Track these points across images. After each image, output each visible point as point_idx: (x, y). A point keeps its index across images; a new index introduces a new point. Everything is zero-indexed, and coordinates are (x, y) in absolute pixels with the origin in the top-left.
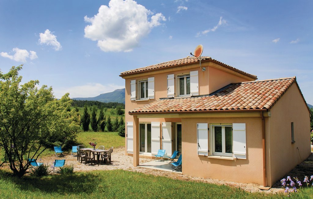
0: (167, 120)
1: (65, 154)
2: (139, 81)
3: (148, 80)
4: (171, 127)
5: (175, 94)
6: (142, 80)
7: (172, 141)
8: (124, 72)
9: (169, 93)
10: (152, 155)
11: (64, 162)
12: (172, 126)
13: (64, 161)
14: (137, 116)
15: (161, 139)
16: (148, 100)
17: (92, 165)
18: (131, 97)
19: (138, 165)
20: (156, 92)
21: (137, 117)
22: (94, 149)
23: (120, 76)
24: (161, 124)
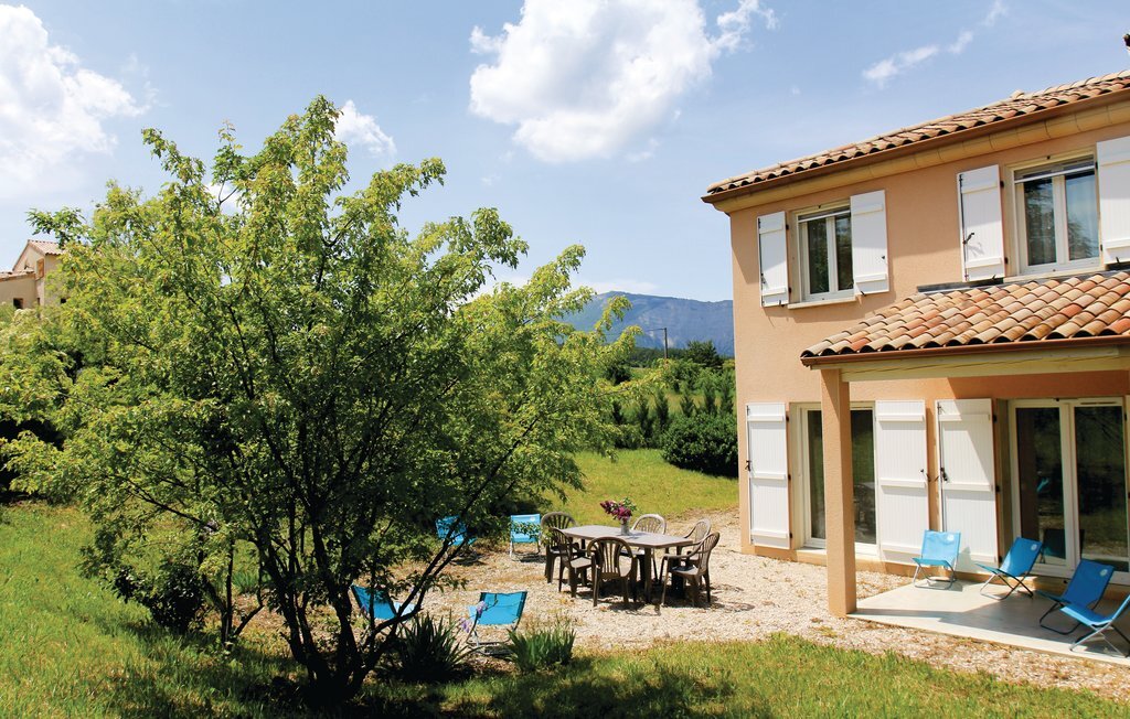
0: (964, 391)
1: (481, 551)
2: (800, 218)
3: (848, 208)
4: (991, 421)
5: (1006, 260)
6: (812, 211)
7: (997, 489)
8: (722, 181)
9: (974, 260)
10: (888, 553)
11: (522, 605)
12: (994, 418)
13: (518, 600)
14: (840, 373)
15: (931, 478)
16: (853, 299)
17: (625, 606)
18: (766, 292)
19: (853, 610)
20: (896, 262)
21: (840, 378)
22: (626, 531)
23: (706, 200)
24: (928, 413)
